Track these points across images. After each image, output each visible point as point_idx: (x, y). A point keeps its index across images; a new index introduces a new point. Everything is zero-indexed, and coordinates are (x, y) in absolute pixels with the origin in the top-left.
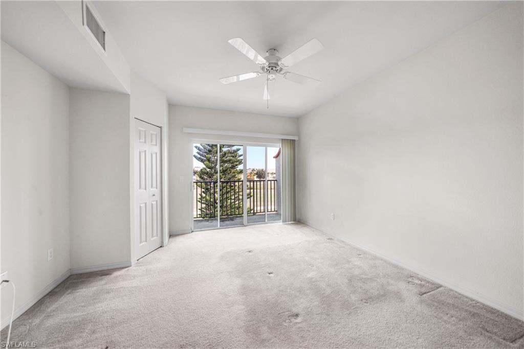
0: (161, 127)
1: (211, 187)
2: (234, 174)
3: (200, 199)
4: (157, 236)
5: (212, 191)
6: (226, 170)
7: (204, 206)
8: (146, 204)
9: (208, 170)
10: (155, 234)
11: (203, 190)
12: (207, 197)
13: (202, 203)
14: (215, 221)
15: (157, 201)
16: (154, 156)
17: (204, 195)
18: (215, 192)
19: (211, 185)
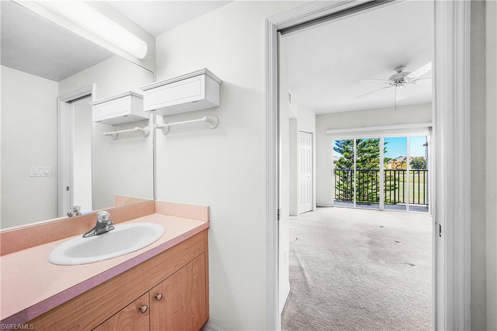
0: (312, 133)
1: (348, 175)
2: (374, 164)
3: (338, 186)
4: (310, 203)
5: (349, 180)
6: (365, 160)
7: (341, 192)
8: (304, 181)
9: (346, 160)
10: (309, 202)
11: (341, 178)
12: (345, 185)
13: (340, 190)
14: (351, 204)
15: (310, 181)
16: (309, 152)
17: (341, 183)
18: (352, 181)
19: (348, 173)
